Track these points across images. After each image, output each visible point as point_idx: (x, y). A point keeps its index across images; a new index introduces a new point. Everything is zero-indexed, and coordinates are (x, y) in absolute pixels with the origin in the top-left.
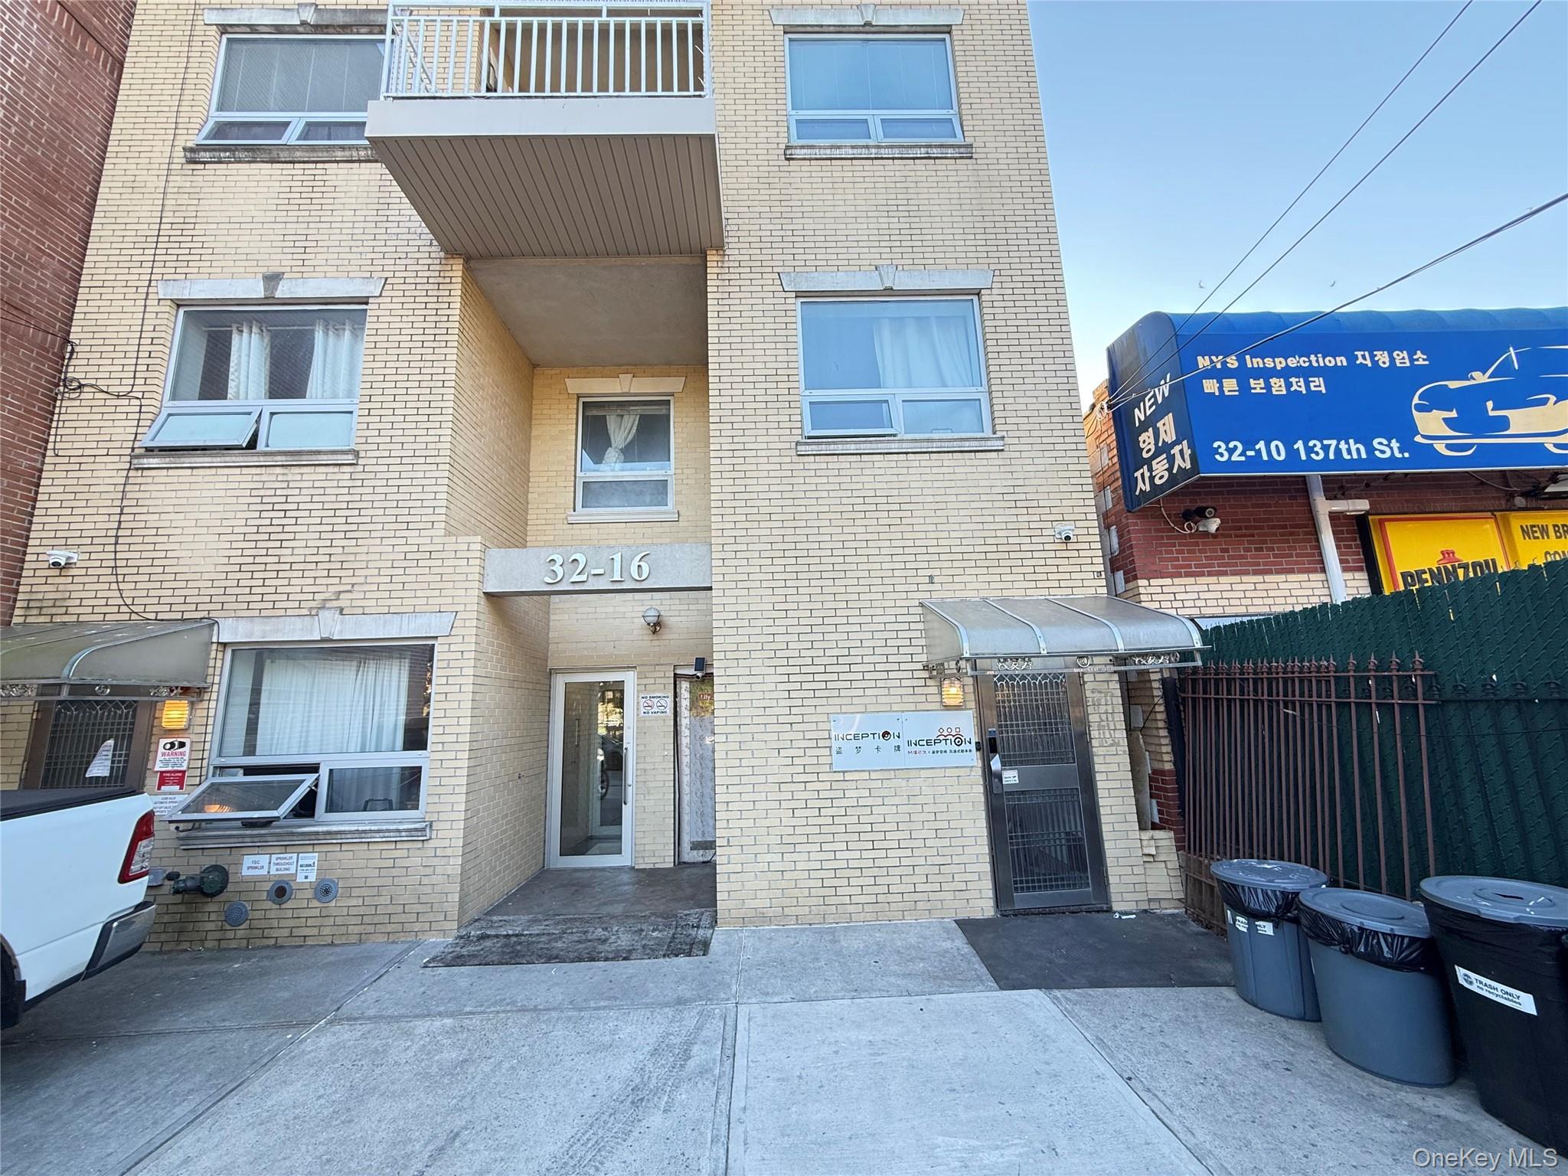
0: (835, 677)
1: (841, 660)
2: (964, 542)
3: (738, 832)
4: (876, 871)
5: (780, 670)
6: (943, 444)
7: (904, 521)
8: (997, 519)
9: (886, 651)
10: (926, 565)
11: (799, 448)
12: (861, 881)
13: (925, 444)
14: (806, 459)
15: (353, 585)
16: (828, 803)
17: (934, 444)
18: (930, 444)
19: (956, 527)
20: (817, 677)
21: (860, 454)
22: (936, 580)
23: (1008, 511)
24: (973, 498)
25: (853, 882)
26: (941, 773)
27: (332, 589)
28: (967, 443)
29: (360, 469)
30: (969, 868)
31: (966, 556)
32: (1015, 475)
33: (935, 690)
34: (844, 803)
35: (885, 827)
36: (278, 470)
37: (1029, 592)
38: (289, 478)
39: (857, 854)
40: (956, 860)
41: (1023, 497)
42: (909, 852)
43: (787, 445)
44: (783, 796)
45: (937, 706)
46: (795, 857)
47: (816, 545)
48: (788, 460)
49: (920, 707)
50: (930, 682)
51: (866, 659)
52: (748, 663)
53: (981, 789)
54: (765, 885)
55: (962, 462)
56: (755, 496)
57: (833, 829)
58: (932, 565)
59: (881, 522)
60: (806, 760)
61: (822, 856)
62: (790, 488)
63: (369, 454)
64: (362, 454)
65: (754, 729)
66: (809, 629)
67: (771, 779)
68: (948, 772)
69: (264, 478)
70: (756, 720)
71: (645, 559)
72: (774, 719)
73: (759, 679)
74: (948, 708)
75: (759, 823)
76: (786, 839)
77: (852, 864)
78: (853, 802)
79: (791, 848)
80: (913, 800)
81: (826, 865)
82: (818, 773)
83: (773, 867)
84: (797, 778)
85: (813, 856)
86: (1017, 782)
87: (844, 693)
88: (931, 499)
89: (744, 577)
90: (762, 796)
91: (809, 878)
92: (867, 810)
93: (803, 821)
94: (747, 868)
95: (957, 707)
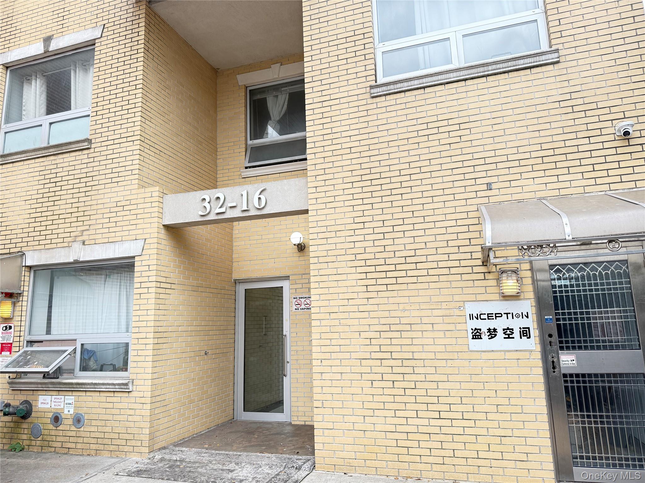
0: (403, 274)
1: (409, 260)
2: (520, 149)
3: (329, 397)
4: (442, 438)
5: (359, 270)
6: (498, 66)
7: (463, 139)
8: (554, 125)
9: (447, 250)
10: (484, 174)
11: (372, 91)
12: (429, 445)
13: (481, 69)
14: (378, 100)
15: (90, 225)
16: (400, 377)
17: (490, 68)
18: (486, 68)
19: (513, 137)
20: (389, 274)
21: (424, 88)
22: (494, 186)
23: (564, 117)
24: (529, 109)
25: (423, 444)
26: (501, 355)
27: (79, 229)
28: (522, 61)
29: (92, 150)
30: (529, 441)
31: (523, 163)
32: (571, 82)
33: (494, 283)
34: (414, 377)
35: (450, 400)
36: (52, 158)
37: (587, 189)
38: (57, 162)
39: (426, 422)
40: (517, 433)
41: (580, 101)
42: (472, 423)
43: (363, 91)
44: (364, 370)
45: (497, 297)
46: (373, 420)
47: (387, 169)
48: (364, 102)
49: (479, 297)
50: (488, 276)
51: (430, 258)
52: (336, 265)
53: (540, 371)
54: (351, 441)
55: (518, 79)
56: (338, 135)
57: (405, 399)
58: (490, 173)
59: (442, 142)
60: (381, 341)
61: (396, 421)
62: (365, 125)
63: (97, 140)
64: (93, 141)
65: (341, 316)
66: (381, 236)
67: (354, 355)
68: (508, 355)
70: (342, 309)
71: (264, 193)
72: (355, 308)
73: (344, 277)
74: (506, 298)
75: (345, 390)
76: (366, 405)
77: (421, 429)
78: (422, 378)
79: (370, 413)
80: (475, 378)
81: (399, 428)
82: (391, 352)
83: (357, 426)
84: (374, 355)
85: (389, 420)
86: (576, 365)
87: (411, 286)
88: (488, 116)
89: (332, 199)
90: (348, 369)
91: (386, 439)
92: (434, 385)
93: (380, 391)
94: (337, 426)
95: (516, 297)
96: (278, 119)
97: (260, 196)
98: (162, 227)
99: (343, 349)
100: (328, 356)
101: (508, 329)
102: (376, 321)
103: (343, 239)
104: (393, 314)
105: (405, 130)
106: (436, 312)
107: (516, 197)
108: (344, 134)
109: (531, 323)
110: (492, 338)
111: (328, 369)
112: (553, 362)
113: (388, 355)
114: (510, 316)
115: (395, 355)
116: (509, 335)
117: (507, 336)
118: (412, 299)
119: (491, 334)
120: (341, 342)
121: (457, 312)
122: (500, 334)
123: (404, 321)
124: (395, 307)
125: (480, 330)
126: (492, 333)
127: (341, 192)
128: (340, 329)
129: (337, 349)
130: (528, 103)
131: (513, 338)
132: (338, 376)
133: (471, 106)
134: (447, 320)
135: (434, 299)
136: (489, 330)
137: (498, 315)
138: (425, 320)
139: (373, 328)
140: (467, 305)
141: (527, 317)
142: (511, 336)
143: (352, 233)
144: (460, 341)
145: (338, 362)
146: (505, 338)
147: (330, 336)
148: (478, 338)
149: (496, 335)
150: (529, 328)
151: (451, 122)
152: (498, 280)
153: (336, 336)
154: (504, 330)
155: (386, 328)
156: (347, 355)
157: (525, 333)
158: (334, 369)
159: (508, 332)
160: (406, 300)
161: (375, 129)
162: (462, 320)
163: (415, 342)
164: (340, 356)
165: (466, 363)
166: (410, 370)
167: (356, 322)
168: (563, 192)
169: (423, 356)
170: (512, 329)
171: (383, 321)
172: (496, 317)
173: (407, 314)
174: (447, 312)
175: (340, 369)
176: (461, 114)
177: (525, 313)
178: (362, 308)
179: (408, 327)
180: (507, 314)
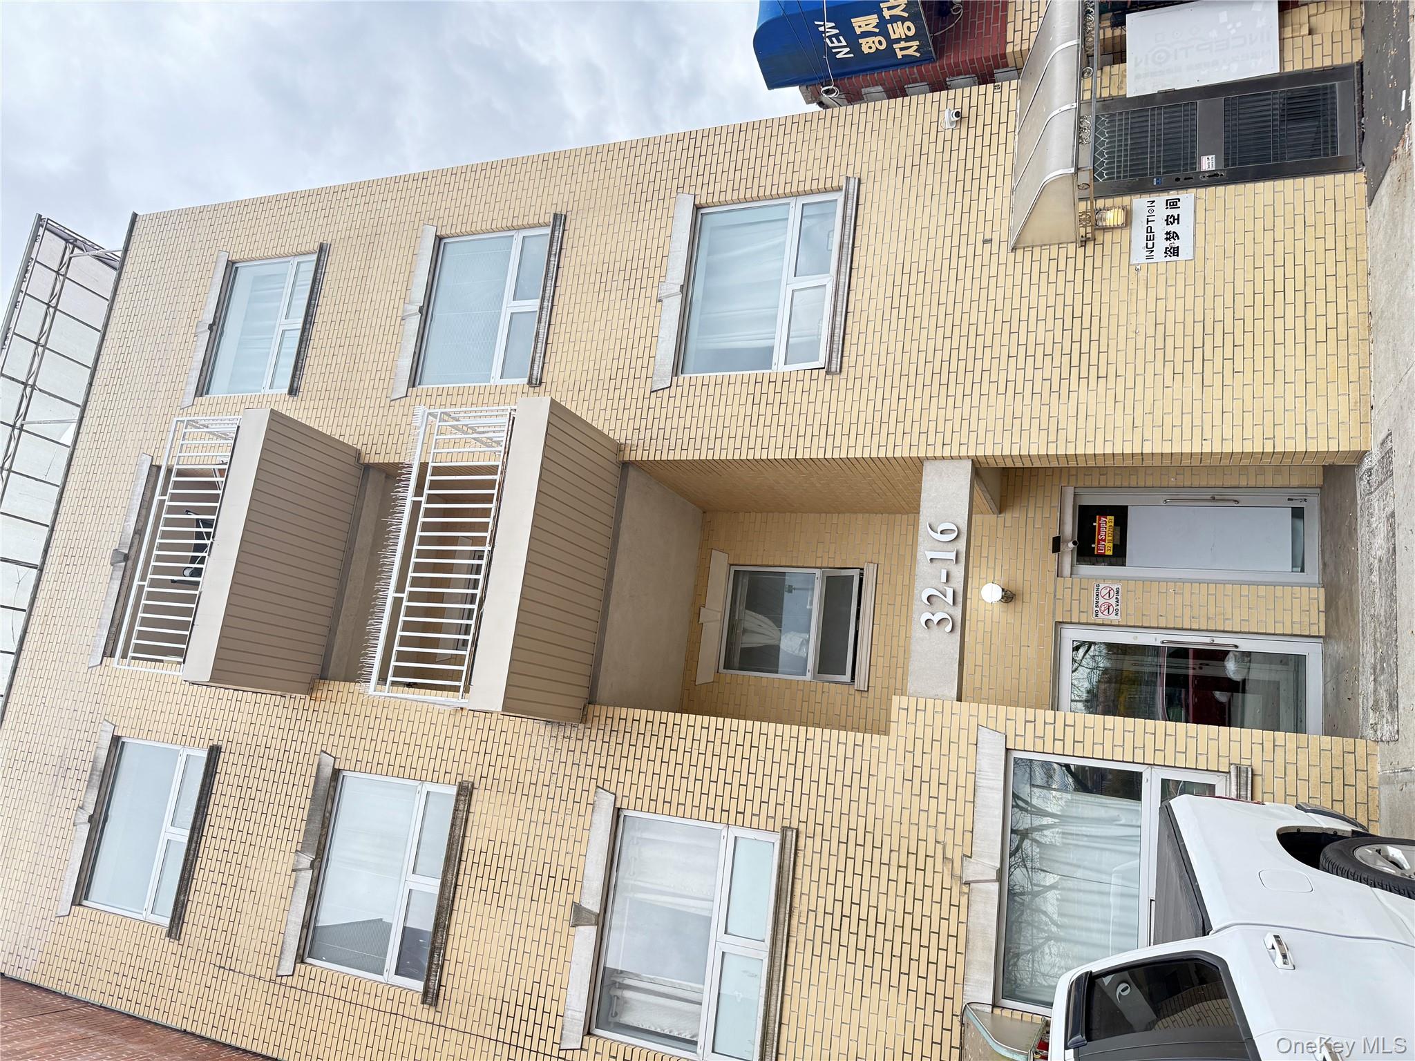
2: (950, 211)
3: (1258, 430)
4: (1311, 289)
5: (1074, 387)
6: (847, 233)
7: (922, 269)
8: (929, 182)
9: (1061, 282)
10: (971, 247)
11: (833, 369)
12: (1321, 304)
13: (845, 250)
14: (845, 365)
15: (937, 842)
16: (1229, 338)
17: (846, 241)
18: (845, 246)
21: (847, 312)
22: (988, 237)
23: (923, 173)
25: (1321, 311)
26: (1200, 228)
27: (939, 868)
28: (849, 211)
29: (802, 827)
30: (1309, 197)
32: (886, 166)
33: (1108, 236)
34: (1229, 321)
35: (1259, 280)
36: (794, 922)
37: (1010, 151)
38: (804, 909)
39: (1290, 308)
40: (1299, 211)
41: (909, 159)
42: (1289, 257)
43: (828, 383)
44: (1218, 383)
45: (1126, 232)
46: (1290, 371)
47: (938, 353)
48: (843, 382)
49: (1125, 248)
50: (1099, 240)
51: (1069, 302)
52: (1063, 419)
53: (1221, 189)
54: (1322, 401)
55: (867, 217)
56: (878, 415)
57: (1259, 332)
58: (971, 241)
59: (920, 291)
60: (1179, 360)
62: (873, 381)
63: (787, 815)
64: (786, 823)
65: (1139, 411)
67: (1197, 395)
68: (1200, 220)
69: (801, 939)
70: (1129, 410)
71: (934, 527)
72: (1130, 393)
73: (1082, 408)
74: (1128, 222)
75: (1248, 407)
76: (1269, 379)
77: (1300, 312)
78: (1229, 313)
79: (1279, 375)
80: (1230, 253)
81: (1300, 338)
82: (1194, 348)
83: (1301, 392)
84: (1198, 368)
85: (1290, 351)
86: (1214, 156)
87: (1104, 323)
88: (901, 245)
89: (965, 423)
90: (1218, 404)
91: (1316, 355)
92: (1239, 298)
93: (1249, 362)
94: (1300, 419)
95: (1128, 214)
99: (1187, 409)
100: (1197, 431)
101: (1167, 220)
102: (1150, 367)
103: (1027, 410)
104: (1140, 345)
105: (893, 334)
106: (1142, 294)
107: (1005, 215)
108: (878, 407)
109: (1161, 199)
110: (1177, 236)
111: (1217, 431)
112: (1209, 176)
113: (1198, 352)
114: (1150, 219)
115: (1198, 343)
116: (1174, 220)
117: (1176, 221)
118: (1122, 321)
119: (1173, 237)
120: (1177, 412)
121: (1143, 273)
122: (1171, 228)
123: (1151, 332)
124: (1131, 343)
125: (1166, 248)
126: (1171, 236)
127: (958, 411)
128: (1158, 413)
129: (1187, 418)
130: (897, 206)
131: (1178, 215)
132: (1228, 416)
133: (884, 261)
134: (1152, 283)
135: (1124, 296)
136: (1167, 239)
137: (1149, 230)
138: (1151, 307)
139: (1159, 369)
140: (1134, 261)
141: (1153, 202)
142: (1176, 217)
143: (1019, 397)
144: (1181, 269)
145: (1207, 417)
146: (1178, 223)
147: (1167, 428)
148: (1178, 250)
149: (1174, 232)
150: (1167, 201)
151: (898, 282)
152: (1105, 229)
153: (1168, 419)
154: (1168, 224)
155: (1160, 354)
156: (1197, 404)
157: (1173, 204)
158: (1217, 422)
159: (1172, 220)
160: (1122, 331)
161: (882, 369)
162: (1152, 268)
163: (1180, 318)
164: (1198, 413)
165: (1210, 264)
166: (1219, 326)
167: (1149, 393)
168: (1008, 171)
169: (1199, 311)
170: (1168, 216)
171: (1150, 357)
172: (1151, 232)
173: (1141, 329)
174: (1142, 283)
175: (1217, 415)
176: (891, 272)
177: (1149, 204)
178: (1130, 384)
179: (1160, 328)
180: (1148, 221)
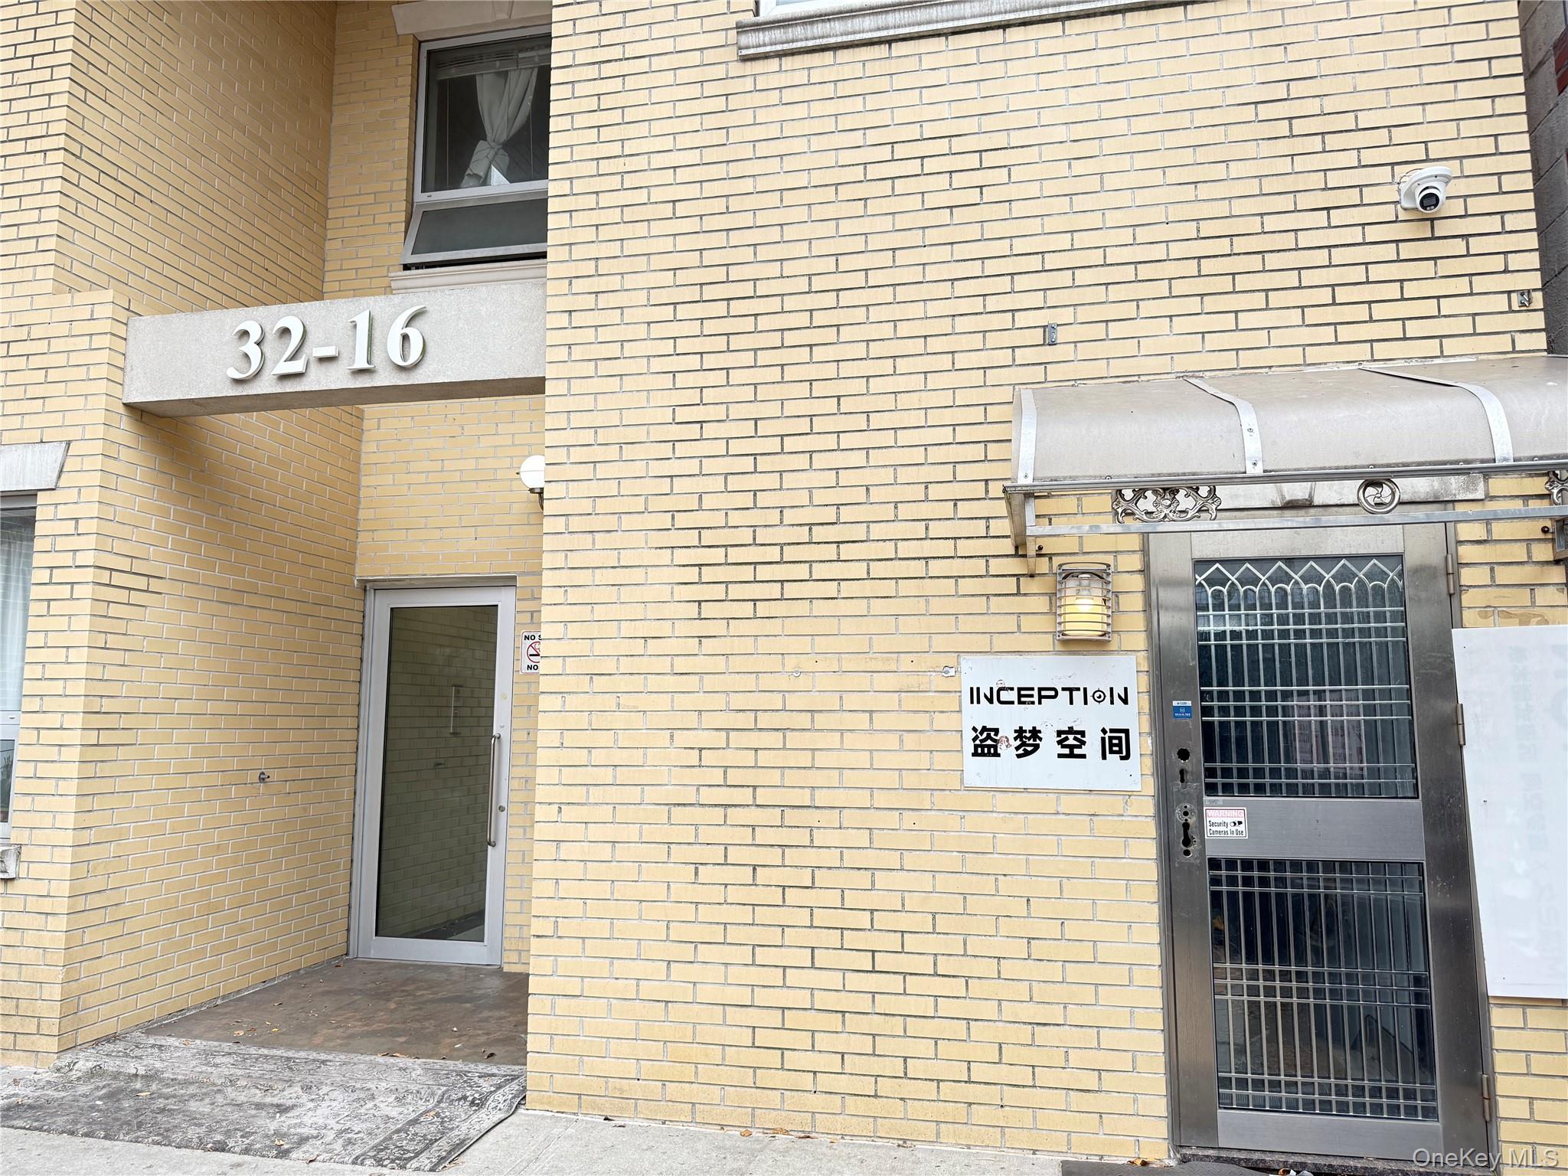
0: (802, 571)
1: (819, 534)
2: (1143, 235)
3: (575, 908)
4: (876, 1024)
5: (682, 556)
7: (989, 194)
8: (1236, 170)
9: (925, 510)
10: (1037, 300)
11: (745, 40)
12: (841, 1043)
14: (758, 65)
16: (773, 856)
19: (1124, 199)
20: (764, 572)
21: (888, 42)
22: (1062, 335)
23: (1267, 148)
24: (1172, 121)
25: (823, 1041)
26: (1049, 803)
30: (1108, 1038)
31: (1145, 272)
32: (1291, 52)
33: (1041, 604)
34: (811, 857)
35: (904, 922)
37: (1313, 355)
39: (834, 980)
40: (1076, 1015)
41: (1313, 107)
42: (957, 987)
43: (719, 38)
44: (675, 835)
45: (1047, 642)
46: (694, 972)
47: (774, 270)
48: (719, 72)
49: (1001, 643)
50: (1027, 585)
51: (877, 531)
52: (616, 540)
53: (1151, 849)
54: (627, 1029)
56: (640, 163)
57: (783, 916)
58: (1053, 298)
59: (931, 201)
60: (730, 757)
61: (754, 975)
62: (719, 137)
65: (622, 684)
66: (747, 464)
67: (652, 795)
68: (1067, 803)
70: (626, 665)
71: (420, 322)
72: (664, 665)
73: (637, 575)
74: (1072, 645)
75: (622, 890)
76: (677, 932)
77: (823, 1000)
78: (831, 858)
79: (687, 953)
80: (973, 863)
81: (763, 997)
82: (755, 787)
83: (647, 990)
84: (708, 796)
85: (737, 974)
86: (1245, 836)
87: (821, 608)
88: (1060, 133)
89: (614, 350)
90: (632, 834)
91: (724, 1024)
92: (863, 879)
93: (717, 893)
94: (591, 987)
95: (1097, 645)
96: (504, 138)
97: (408, 331)
98: (122, 410)
99: (623, 775)
100: (578, 795)
101: (1071, 731)
102: (719, 701)
103: (638, 469)
104: (766, 682)
105: (829, 159)
106: (883, 681)
107: (1119, 368)
108: (658, 161)
109: (1135, 718)
110: (1027, 753)
111: (576, 832)
112: (1186, 826)
113: (744, 796)
114: (1078, 696)
115: (763, 797)
116: (1071, 747)
117: (1067, 751)
118: (822, 644)
119: (1023, 744)
120: (619, 757)
121: (939, 682)
122: (1049, 744)
123: (794, 702)
124: (774, 663)
125: (996, 731)
126: (1028, 741)
127: (641, 331)
128: (618, 720)
129: (606, 775)
130: (1170, 103)
131: (1083, 756)
132: (605, 852)
133: (1017, 102)
134: (910, 702)
135: (880, 645)
136: (1020, 732)
137: (1046, 694)
138: (852, 702)
139: (709, 720)
140: (966, 663)
141: (1125, 701)
142: (1077, 751)
143: (666, 450)
144: (940, 761)
145: (605, 813)
146: (1060, 756)
147: (586, 739)
148: (989, 754)
149: (1037, 747)
150: (1126, 732)
151: (958, 145)
152: (1053, 596)
153: (605, 739)
154: (1059, 733)
155: (747, 721)
156: (633, 795)
157: (1116, 743)
158: (595, 832)
159: (1071, 741)
160: (803, 645)
161: (747, 151)
162: (948, 702)
163: (821, 759)
164: (614, 794)
165: (953, 821)
166: (801, 837)
167: (664, 701)
168: (1247, 359)
169: (839, 798)
170: (1083, 733)
171: (738, 701)
172: (1041, 697)
173: (803, 683)
174: (912, 681)
175: (609, 832)
176: (988, 123)
177: (1119, 690)
178: (681, 665)
179: (804, 721)
180: (1071, 690)
